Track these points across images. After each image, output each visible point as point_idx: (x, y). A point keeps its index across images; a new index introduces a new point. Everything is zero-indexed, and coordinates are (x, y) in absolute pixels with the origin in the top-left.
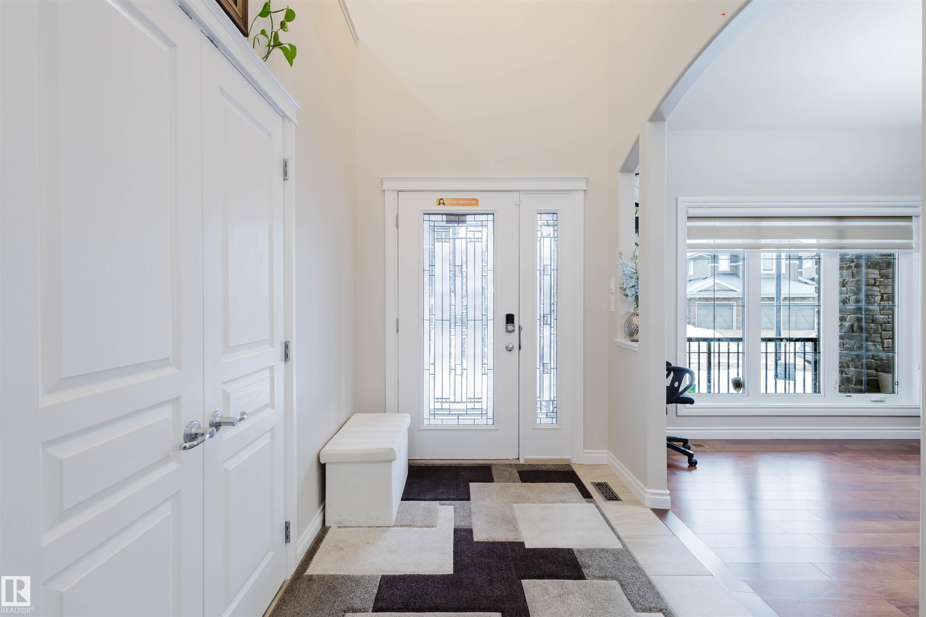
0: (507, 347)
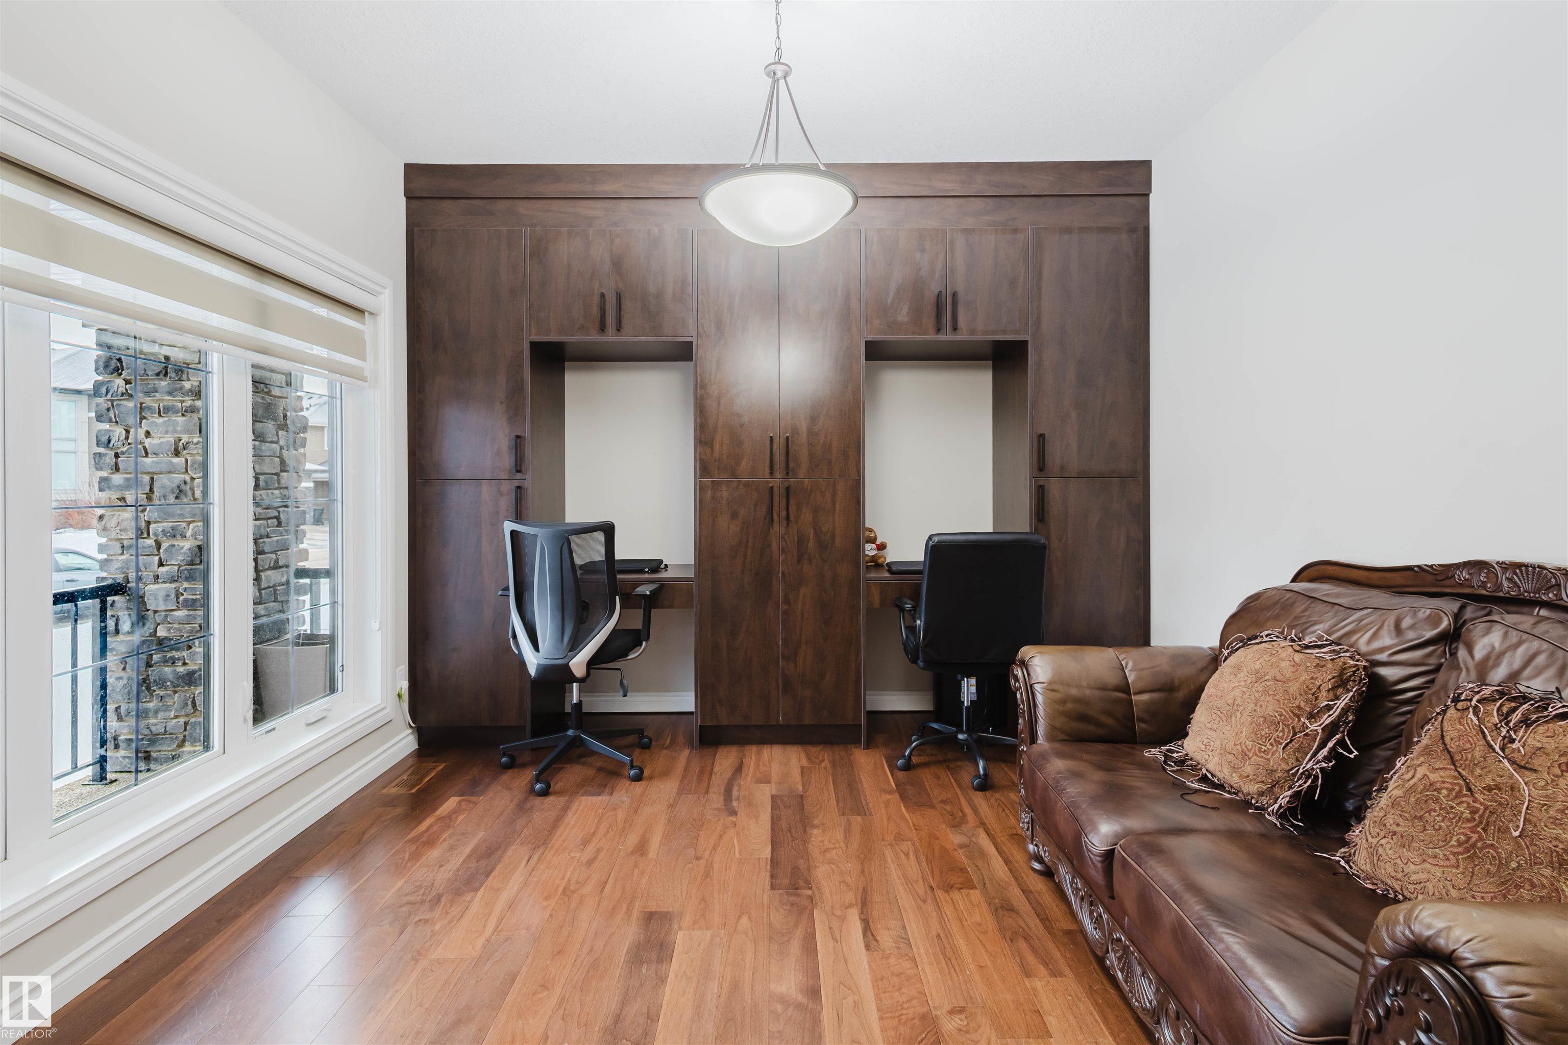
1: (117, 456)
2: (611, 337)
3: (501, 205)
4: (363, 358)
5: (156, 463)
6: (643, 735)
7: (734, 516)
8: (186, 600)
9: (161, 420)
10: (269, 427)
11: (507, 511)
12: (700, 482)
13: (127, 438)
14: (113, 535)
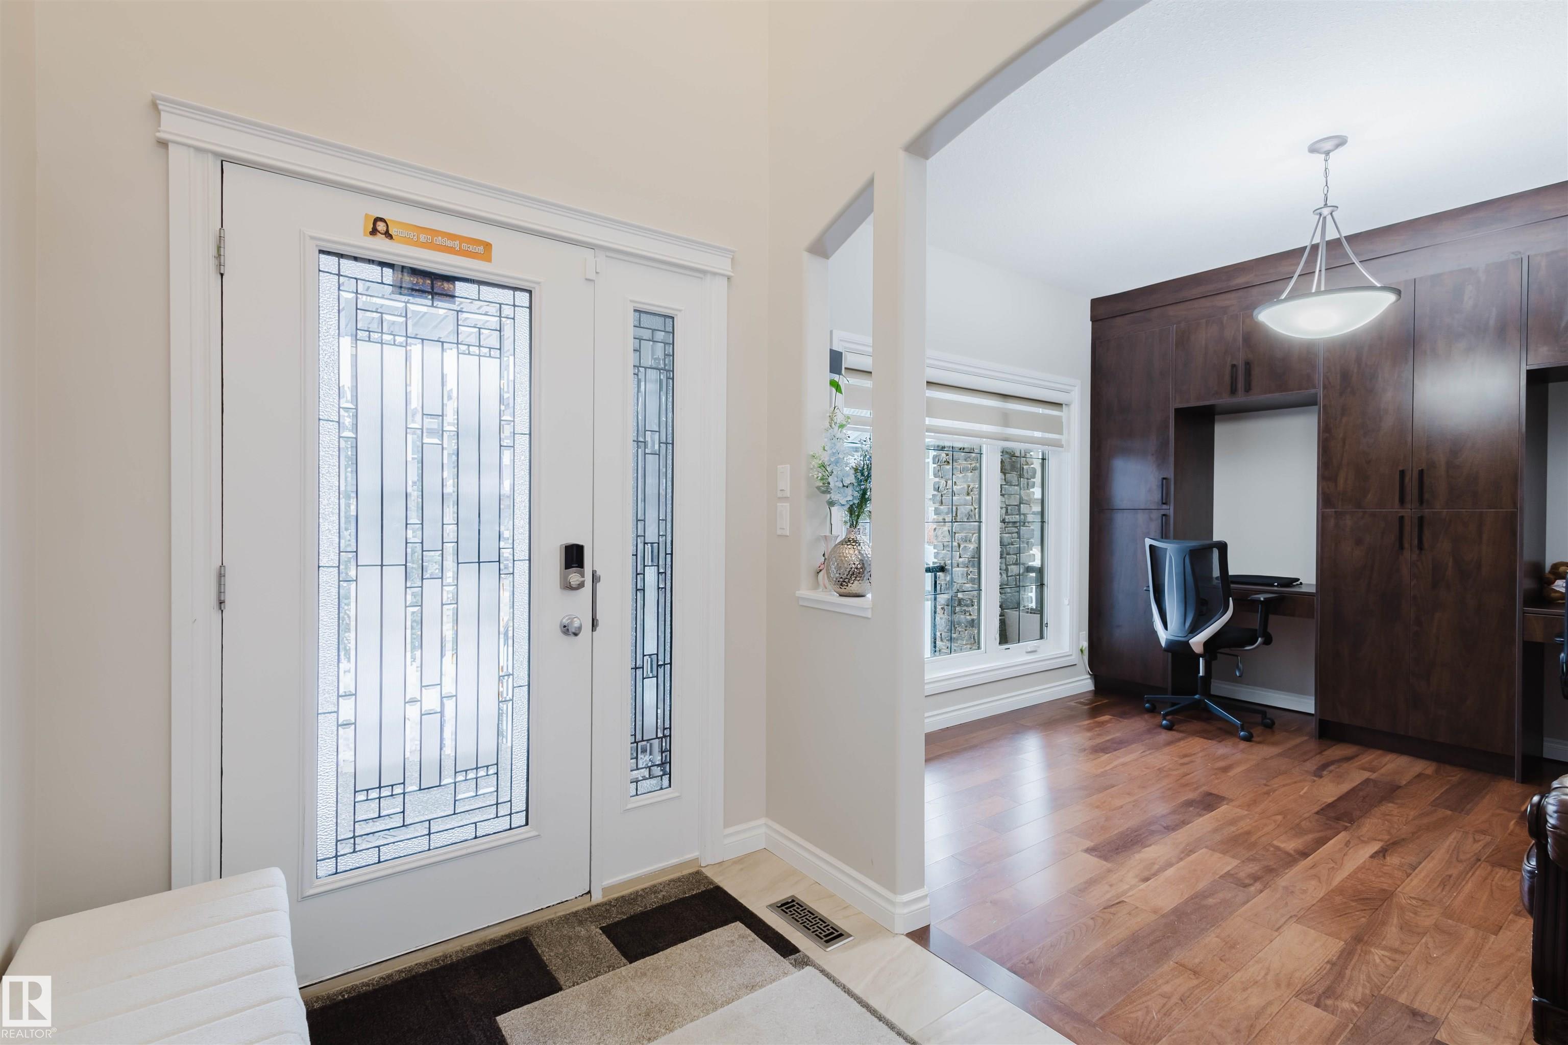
0: (565, 627)
1: (942, 496)
2: (1241, 399)
3: (1156, 312)
4: (1061, 433)
5: (959, 499)
6: (1266, 716)
7: (1359, 542)
8: (972, 578)
9: (961, 475)
10: (1013, 477)
11: (1155, 532)
12: (1323, 513)
13: (946, 486)
14: (940, 539)
